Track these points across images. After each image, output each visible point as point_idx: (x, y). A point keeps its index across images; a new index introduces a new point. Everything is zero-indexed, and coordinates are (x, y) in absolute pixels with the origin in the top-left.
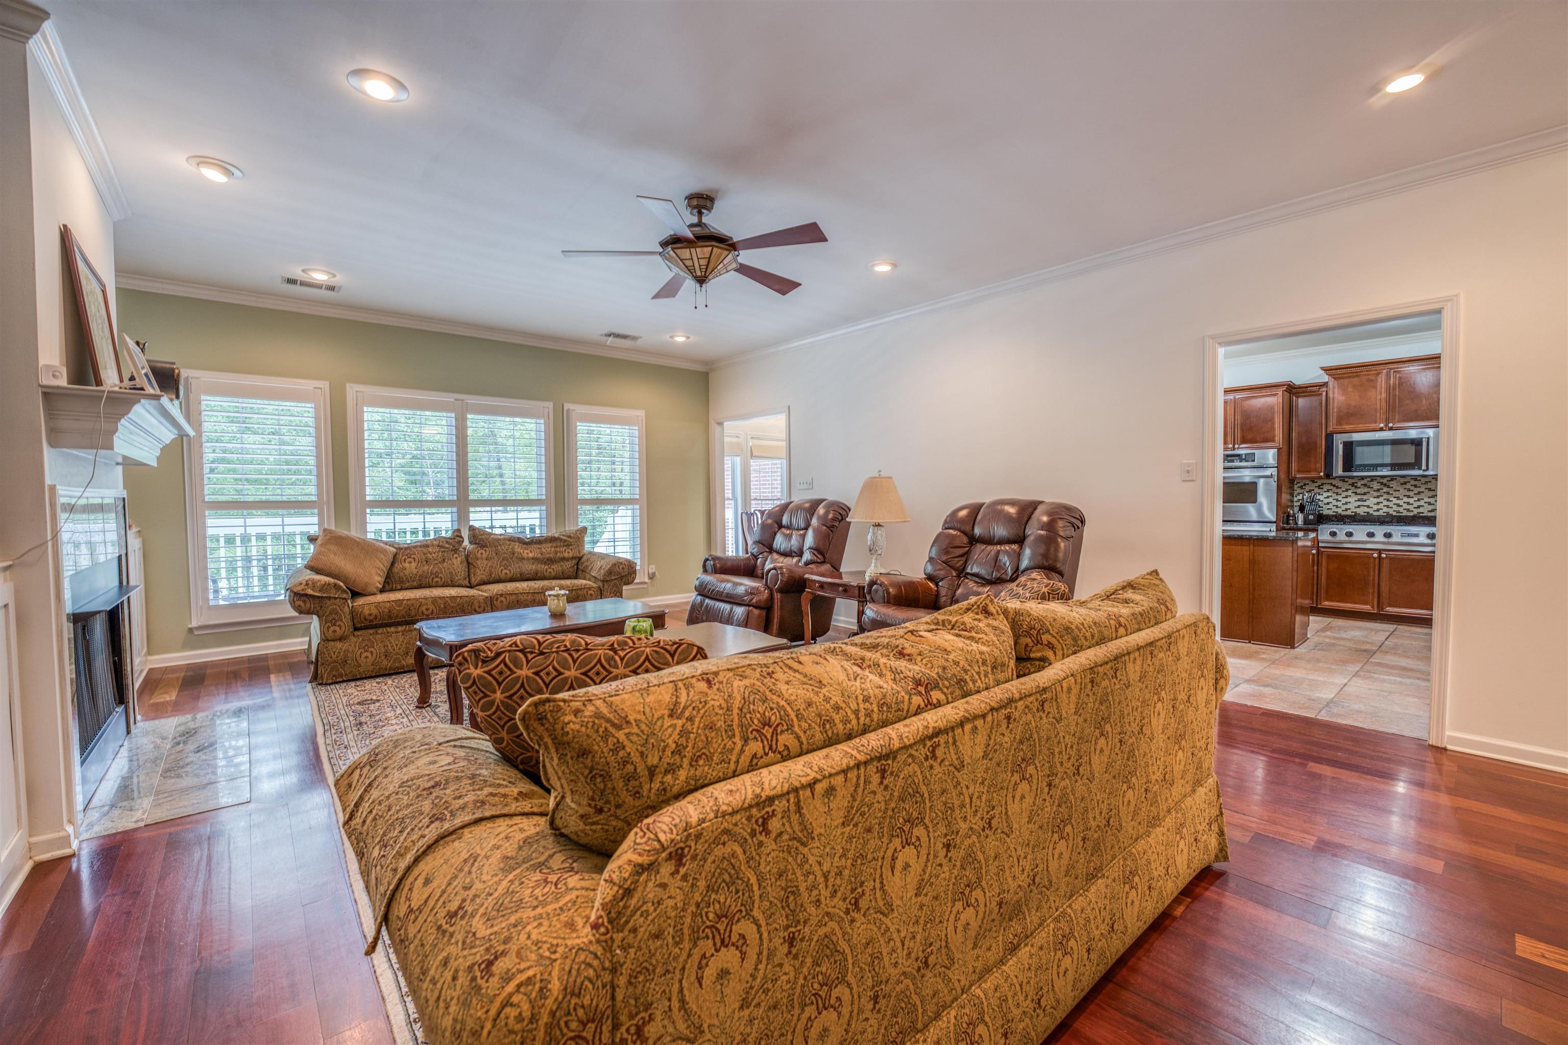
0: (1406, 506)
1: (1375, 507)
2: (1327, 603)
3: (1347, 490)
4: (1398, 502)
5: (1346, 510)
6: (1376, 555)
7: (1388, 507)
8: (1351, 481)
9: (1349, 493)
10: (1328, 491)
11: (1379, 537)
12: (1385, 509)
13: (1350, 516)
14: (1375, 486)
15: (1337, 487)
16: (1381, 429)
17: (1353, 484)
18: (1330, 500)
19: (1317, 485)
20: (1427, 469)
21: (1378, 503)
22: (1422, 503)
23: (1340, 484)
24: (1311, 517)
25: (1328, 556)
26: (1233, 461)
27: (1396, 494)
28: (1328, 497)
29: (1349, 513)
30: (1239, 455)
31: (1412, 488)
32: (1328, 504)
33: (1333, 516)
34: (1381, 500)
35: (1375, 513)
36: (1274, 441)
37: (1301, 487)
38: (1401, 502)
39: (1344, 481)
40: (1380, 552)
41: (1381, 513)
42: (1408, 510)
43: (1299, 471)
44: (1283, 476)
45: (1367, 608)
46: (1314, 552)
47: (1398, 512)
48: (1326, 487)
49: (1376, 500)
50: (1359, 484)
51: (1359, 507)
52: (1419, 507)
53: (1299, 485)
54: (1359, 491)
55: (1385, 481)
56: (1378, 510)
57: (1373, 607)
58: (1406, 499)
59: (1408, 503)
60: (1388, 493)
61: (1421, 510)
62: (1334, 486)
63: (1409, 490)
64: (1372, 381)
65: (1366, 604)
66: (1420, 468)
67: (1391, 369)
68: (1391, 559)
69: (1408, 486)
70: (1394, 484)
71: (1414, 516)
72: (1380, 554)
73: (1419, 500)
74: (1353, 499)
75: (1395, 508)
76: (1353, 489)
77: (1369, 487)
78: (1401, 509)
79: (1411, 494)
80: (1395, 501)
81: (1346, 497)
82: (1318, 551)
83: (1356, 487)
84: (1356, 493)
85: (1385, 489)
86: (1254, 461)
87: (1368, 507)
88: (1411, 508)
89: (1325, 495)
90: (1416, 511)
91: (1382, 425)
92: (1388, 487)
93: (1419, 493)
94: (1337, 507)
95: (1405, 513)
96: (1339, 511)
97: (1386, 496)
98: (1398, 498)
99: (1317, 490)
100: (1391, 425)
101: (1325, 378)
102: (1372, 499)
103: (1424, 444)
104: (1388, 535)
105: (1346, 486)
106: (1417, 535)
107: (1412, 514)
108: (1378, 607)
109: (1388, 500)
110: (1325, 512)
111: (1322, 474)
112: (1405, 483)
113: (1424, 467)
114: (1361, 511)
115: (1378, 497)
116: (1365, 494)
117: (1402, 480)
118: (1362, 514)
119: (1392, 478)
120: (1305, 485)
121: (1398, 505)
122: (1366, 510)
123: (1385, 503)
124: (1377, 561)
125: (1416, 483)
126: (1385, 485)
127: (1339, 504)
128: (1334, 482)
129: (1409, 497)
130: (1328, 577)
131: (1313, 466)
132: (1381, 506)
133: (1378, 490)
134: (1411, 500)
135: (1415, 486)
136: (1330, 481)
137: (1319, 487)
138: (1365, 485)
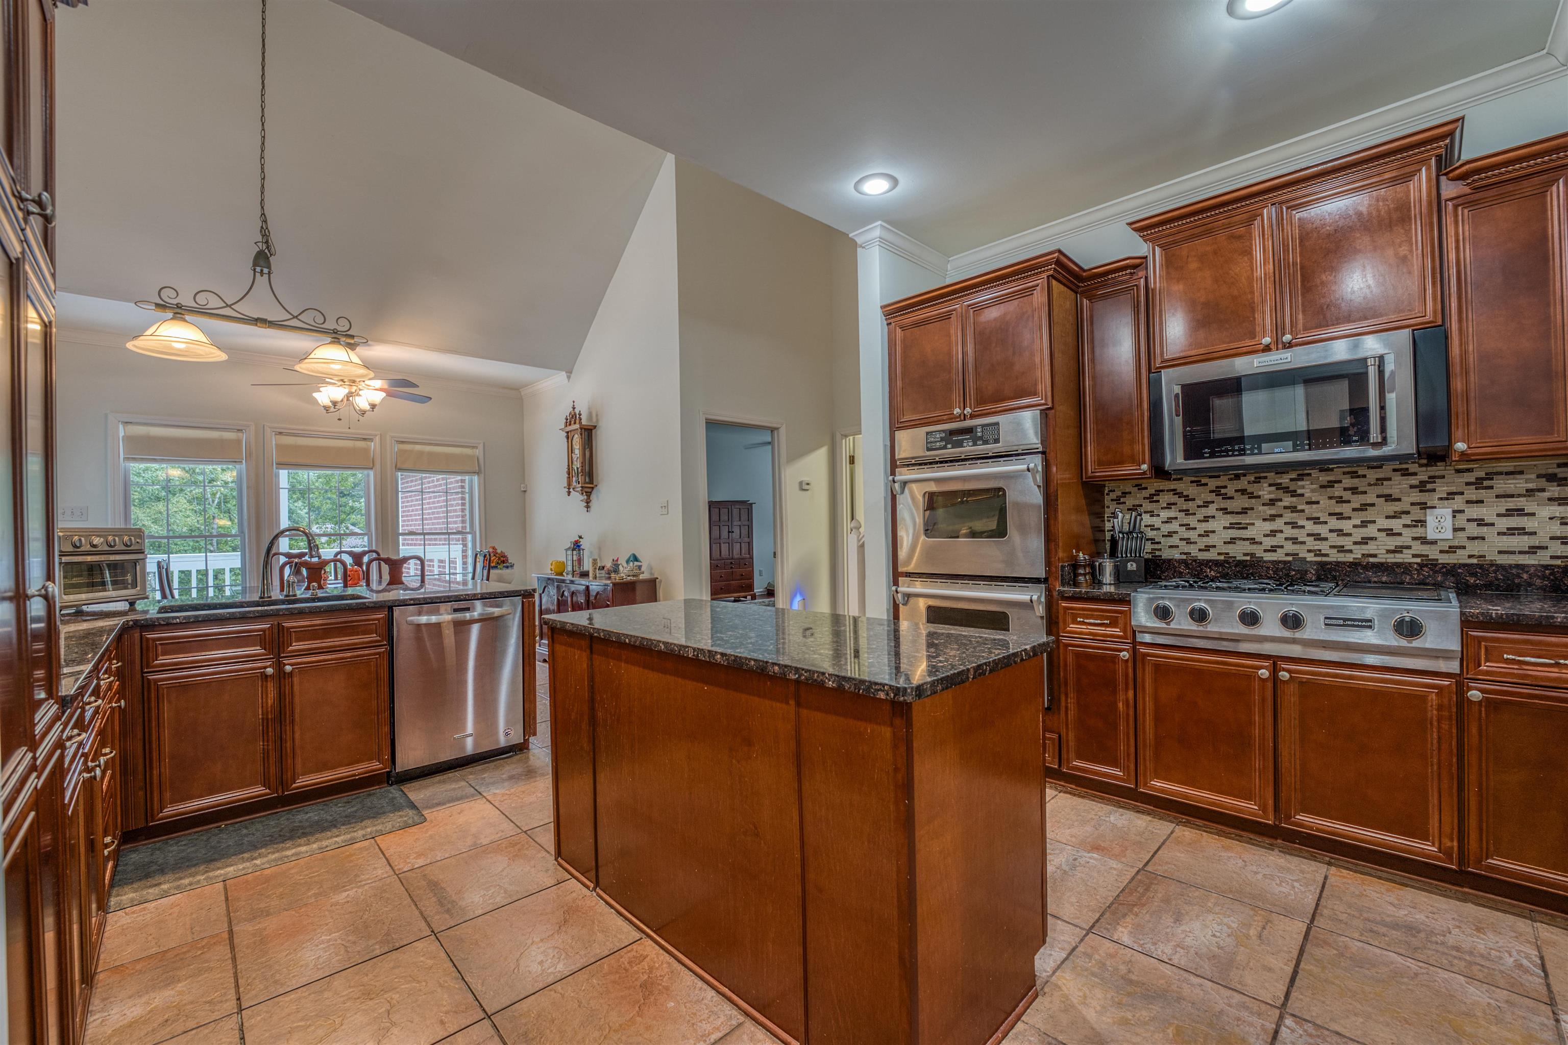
0: (1334, 539)
1: (1268, 542)
2: (1157, 783)
3: (1206, 504)
4: (1318, 529)
5: (1207, 548)
6: (1264, 673)
7: (1295, 540)
8: (1213, 483)
9: (1211, 510)
10: (1169, 506)
11: (1270, 627)
12: (1289, 547)
13: (1217, 563)
14: (1266, 492)
15: (1187, 499)
16: (1267, 349)
17: (1217, 491)
18: (1174, 526)
19: (1146, 493)
20: (1384, 442)
21: (1273, 533)
22: (1371, 531)
23: (1192, 491)
24: (1132, 566)
25: (1157, 667)
26: (959, 444)
27: (1310, 510)
28: (1169, 521)
29: (1212, 555)
30: (969, 431)
31: (1347, 495)
32: (1170, 535)
33: (1181, 562)
34: (1278, 524)
35: (1269, 557)
36: (1034, 394)
37: (1117, 500)
38: (1323, 530)
39: (1199, 483)
40: (1275, 661)
41: (1279, 556)
42: (1341, 549)
43: (1100, 463)
44: (1060, 475)
45: (1248, 807)
46: (1125, 655)
47: (1318, 553)
48: (1165, 499)
49: (1268, 526)
50: (1230, 491)
51: (1232, 541)
52: (1365, 541)
53: (1113, 495)
54: (1231, 505)
55: (1285, 480)
56: (1273, 549)
57: (1264, 808)
58: (1334, 523)
59: (1340, 533)
60: (1293, 509)
61: (1371, 548)
62: (1180, 495)
63: (1340, 501)
64: (1240, 237)
65: (1248, 797)
66: (1364, 437)
67: (1281, 203)
68: (1307, 688)
69: (1338, 491)
70: (1307, 488)
71: (1355, 565)
72: (1275, 670)
73: (1364, 524)
74: (1220, 523)
75: (1311, 543)
76: (1220, 502)
77: (1252, 496)
78: (1324, 547)
79: (1346, 509)
80: (1310, 526)
81: (1206, 519)
82: (1134, 652)
83: (1226, 497)
84: (1225, 511)
85: (1288, 501)
86: (997, 441)
87: (1253, 541)
88: (1347, 542)
89: (1165, 514)
90: (1358, 553)
91: (1267, 340)
92: (1294, 494)
93: (1364, 507)
94: (1188, 541)
95: (1335, 557)
96: (1194, 550)
97: (1289, 516)
98: (1316, 520)
99: (1147, 506)
100: (1288, 337)
101: (1140, 247)
102: (1259, 523)
103: (1372, 372)
104: (1292, 621)
105: (1204, 495)
106: (1367, 624)
107: (1349, 558)
108: (1276, 809)
109: (1294, 525)
110: (1166, 554)
111: (1145, 467)
112: (1331, 484)
113: (1374, 435)
114: (1238, 551)
115: (1273, 518)
116: (1244, 511)
117: (1324, 478)
118: (1240, 557)
119: (1301, 469)
120: (1124, 494)
121: (1318, 537)
122: (1247, 547)
123: (1289, 532)
124: (1270, 685)
125: (1355, 482)
126: (1286, 490)
127: (1193, 535)
128: (1179, 486)
129: (1340, 516)
130: (1158, 719)
131: (1127, 450)
132: (1279, 539)
133: (1272, 502)
134: (1346, 526)
135: (1354, 490)
136: (1172, 485)
137: (1151, 498)
138: (1243, 492)
